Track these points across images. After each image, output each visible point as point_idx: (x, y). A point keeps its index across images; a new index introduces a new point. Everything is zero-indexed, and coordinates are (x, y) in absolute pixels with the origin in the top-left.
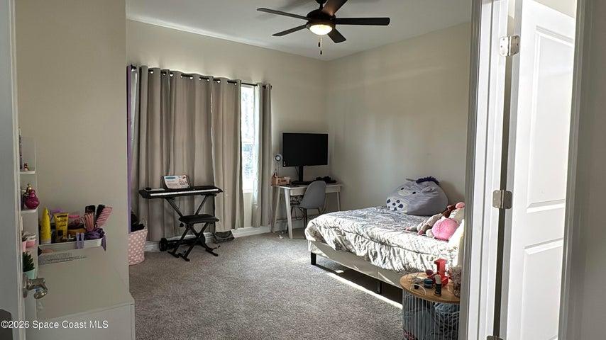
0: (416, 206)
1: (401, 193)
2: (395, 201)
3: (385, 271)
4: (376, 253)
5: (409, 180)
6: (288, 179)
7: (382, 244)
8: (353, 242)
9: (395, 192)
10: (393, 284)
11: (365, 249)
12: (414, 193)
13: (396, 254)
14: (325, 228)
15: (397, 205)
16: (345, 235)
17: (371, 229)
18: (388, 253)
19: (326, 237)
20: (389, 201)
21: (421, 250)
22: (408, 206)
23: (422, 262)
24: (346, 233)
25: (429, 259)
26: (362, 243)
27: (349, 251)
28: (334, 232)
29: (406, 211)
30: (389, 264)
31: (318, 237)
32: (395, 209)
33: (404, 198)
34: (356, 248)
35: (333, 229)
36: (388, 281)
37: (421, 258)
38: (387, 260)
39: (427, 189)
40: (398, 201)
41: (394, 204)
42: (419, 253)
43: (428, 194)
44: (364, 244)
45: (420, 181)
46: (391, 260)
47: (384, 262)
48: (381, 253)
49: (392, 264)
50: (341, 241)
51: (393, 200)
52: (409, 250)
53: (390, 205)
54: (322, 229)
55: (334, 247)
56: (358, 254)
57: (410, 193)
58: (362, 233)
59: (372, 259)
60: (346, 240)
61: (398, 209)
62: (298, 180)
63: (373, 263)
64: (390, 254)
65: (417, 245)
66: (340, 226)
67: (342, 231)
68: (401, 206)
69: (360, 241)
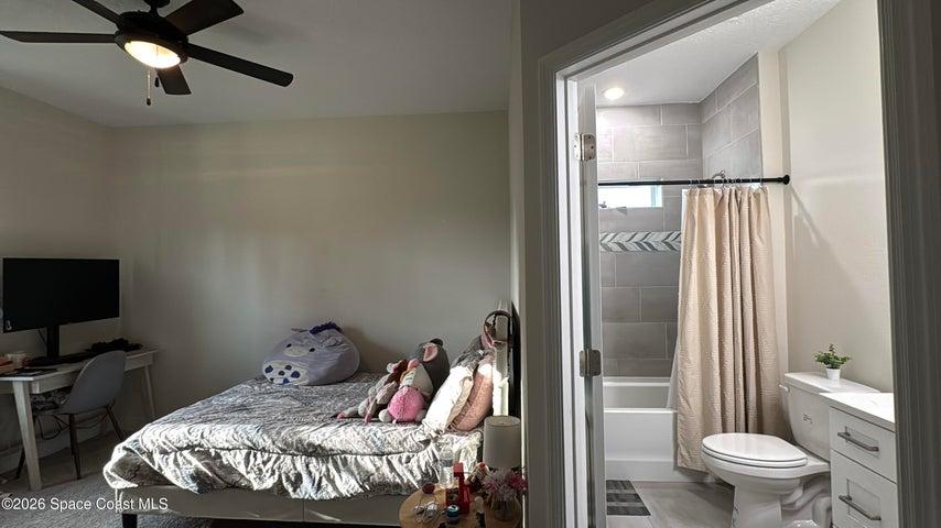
0: (322, 369)
1: (288, 353)
2: (283, 368)
3: (323, 504)
4: (299, 477)
5: (296, 330)
6: (18, 357)
7: (309, 455)
8: (242, 469)
9: (276, 352)
10: (338, 520)
11: (273, 473)
12: (312, 350)
13: (341, 467)
14: (164, 452)
15: (288, 374)
16: (218, 456)
17: (279, 433)
18: (324, 469)
19: (168, 474)
20: (269, 370)
21: (387, 450)
22: (309, 373)
23: (392, 469)
24: (222, 453)
25: (404, 460)
26: (265, 463)
27: (234, 486)
28: (189, 457)
29: (306, 382)
30: (330, 488)
31: (142, 477)
32: (286, 381)
33: (295, 360)
34: (251, 476)
35: (185, 453)
36: (327, 518)
37: (389, 463)
38: (324, 482)
39: (331, 341)
40: (289, 368)
41: (282, 373)
42: (383, 454)
43: (335, 349)
44: (270, 465)
45: (316, 331)
46: (332, 482)
47: (319, 487)
48: (310, 473)
49: (335, 488)
50: (211, 469)
51: (277, 366)
52: (364, 454)
53: (274, 374)
54: (157, 457)
55: (193, 487)
56: (256, 486)
57: (306, 352)
58: (262, 444)
59: (290, 490)
60: (222, 466)
61: (291, 379)
62: (46, 355)
63: (293, 496)
64: (328, 470)
65: (379, 443)
66: (203, 442)
67: (212, 451)
68: (296, 375)
69: (259, 460)
